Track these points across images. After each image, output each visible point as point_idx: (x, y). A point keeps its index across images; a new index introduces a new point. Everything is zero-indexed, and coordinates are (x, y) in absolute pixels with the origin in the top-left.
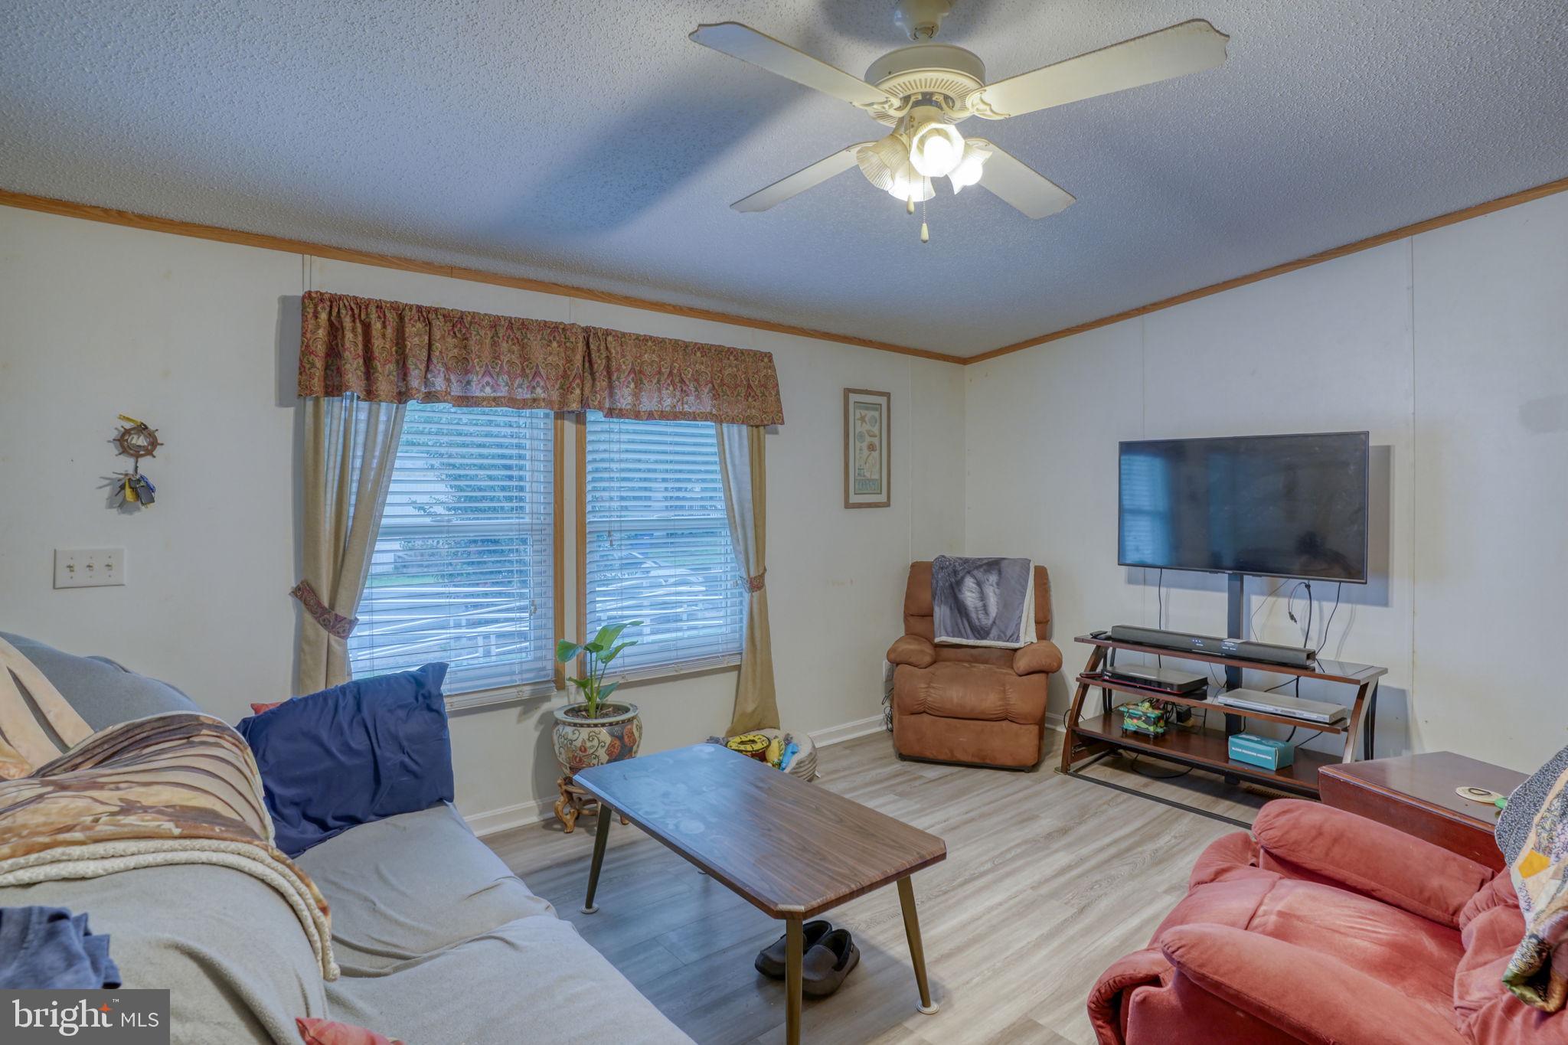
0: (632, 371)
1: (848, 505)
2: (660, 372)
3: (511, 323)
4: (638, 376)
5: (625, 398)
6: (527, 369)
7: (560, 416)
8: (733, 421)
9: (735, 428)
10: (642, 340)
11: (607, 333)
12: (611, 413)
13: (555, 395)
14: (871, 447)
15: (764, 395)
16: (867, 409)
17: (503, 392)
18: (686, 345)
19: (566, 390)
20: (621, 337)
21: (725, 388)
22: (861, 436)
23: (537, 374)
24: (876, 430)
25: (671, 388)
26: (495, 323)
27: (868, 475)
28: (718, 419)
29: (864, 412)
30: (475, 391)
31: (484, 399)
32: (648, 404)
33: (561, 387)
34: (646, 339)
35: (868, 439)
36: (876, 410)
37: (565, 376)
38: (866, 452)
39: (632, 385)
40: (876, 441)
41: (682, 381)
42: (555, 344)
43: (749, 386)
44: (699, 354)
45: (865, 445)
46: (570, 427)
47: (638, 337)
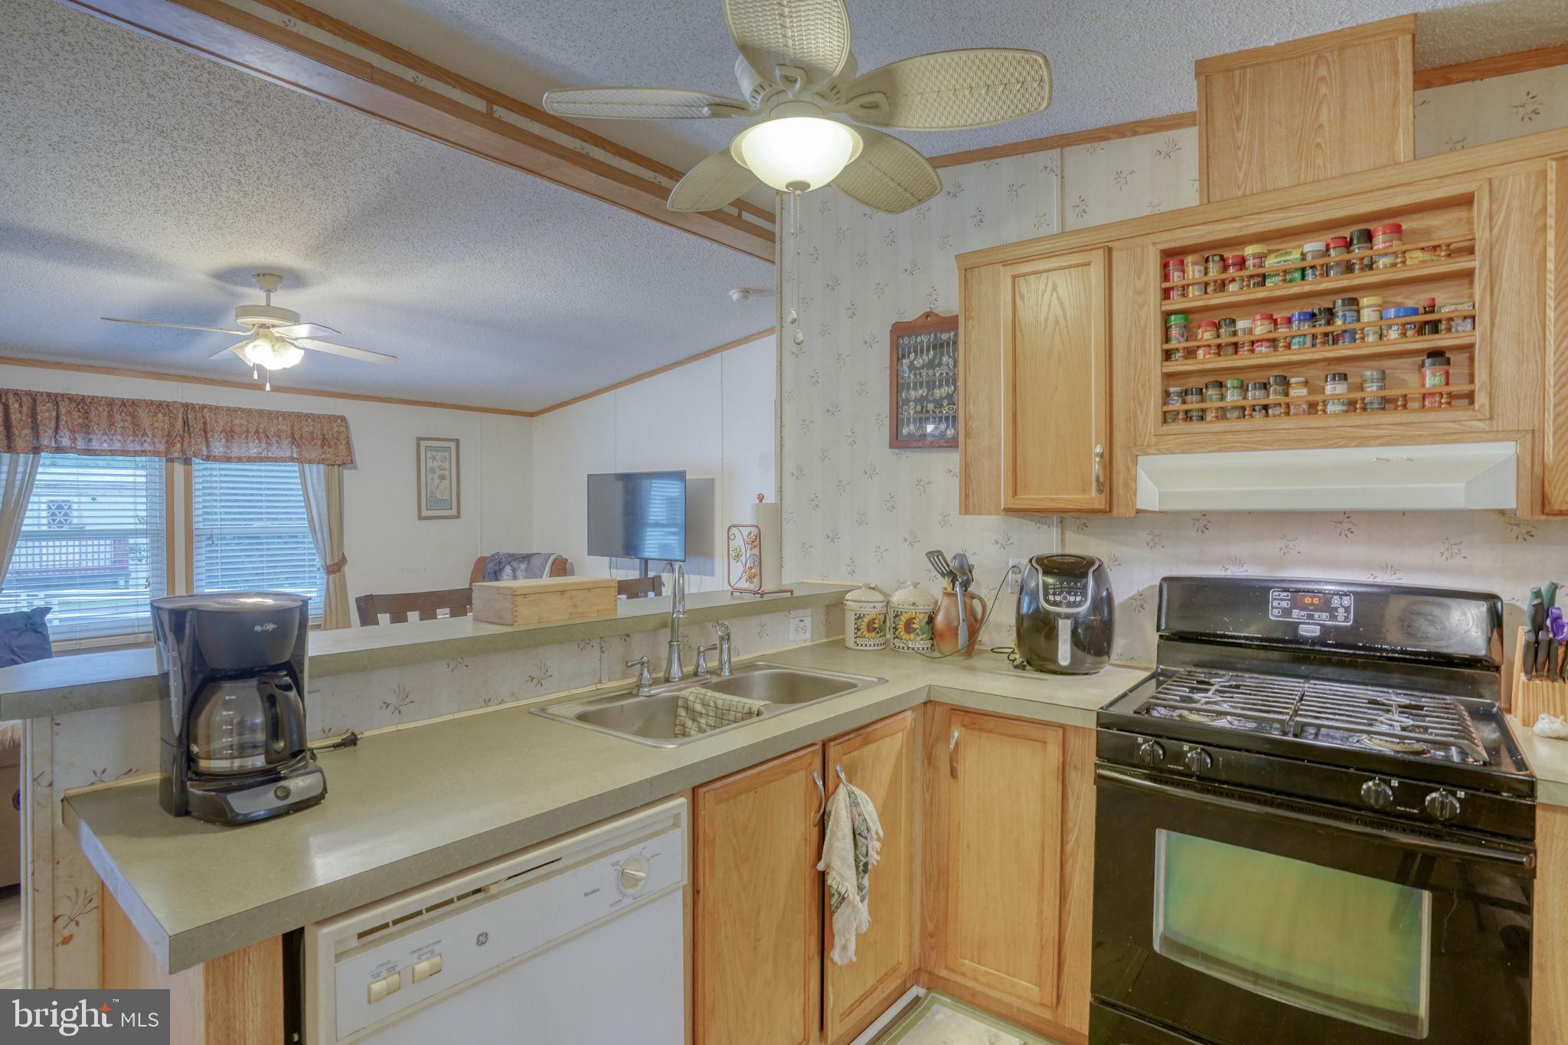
0: (224, 431)
1: (421, 518)
2: (247, 431)
3: (124, 403)
4: (229, 435)
5: (218, 448)
6: (137, 430)
7: (170, 460)
8: (310, 462)
9: (314, 467)
10: (232, 411)
11: (203, 407)
12: (207, 458)
13: (162, 447)
14: (442, 478)
15: (336, 444)
16: (438, 451)
17: (117, 446)
18: (270, 413)
19: (170, 444)
20: (215, 409)
21: (304, 440)
22: (433, 470)
23: (144, 434)
24: (446, 465)
25: (257, 441)
26: (110, 403)
27: (439, 496)
28: (300, 461)
29: (434, 453)
30: (95, 445)
31: (102, 451)
32: (235, 452)
33: (167, 442)
34: (236, 410)
35: (439, 472)
36: (446, 451)
37: (169, 435)
38: (437, 480)
39: (224, 440)
40: (446, 473)
41: (267, 437)
42: (160, 415)
43: (324, 439)
44: (281, 418)
45: (436, 476)
46: (179, 468)
47: (228, 409)
